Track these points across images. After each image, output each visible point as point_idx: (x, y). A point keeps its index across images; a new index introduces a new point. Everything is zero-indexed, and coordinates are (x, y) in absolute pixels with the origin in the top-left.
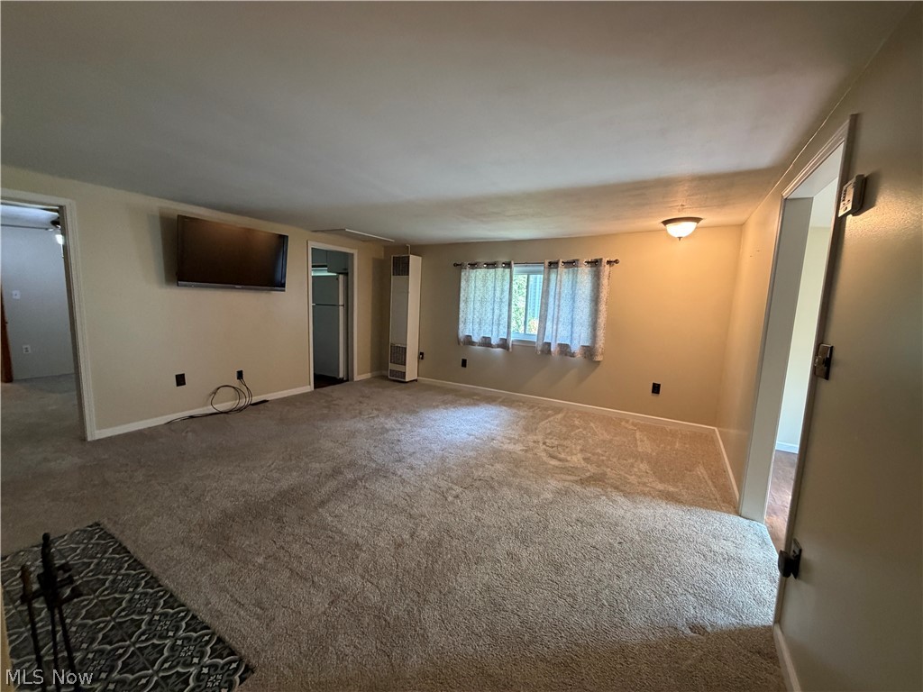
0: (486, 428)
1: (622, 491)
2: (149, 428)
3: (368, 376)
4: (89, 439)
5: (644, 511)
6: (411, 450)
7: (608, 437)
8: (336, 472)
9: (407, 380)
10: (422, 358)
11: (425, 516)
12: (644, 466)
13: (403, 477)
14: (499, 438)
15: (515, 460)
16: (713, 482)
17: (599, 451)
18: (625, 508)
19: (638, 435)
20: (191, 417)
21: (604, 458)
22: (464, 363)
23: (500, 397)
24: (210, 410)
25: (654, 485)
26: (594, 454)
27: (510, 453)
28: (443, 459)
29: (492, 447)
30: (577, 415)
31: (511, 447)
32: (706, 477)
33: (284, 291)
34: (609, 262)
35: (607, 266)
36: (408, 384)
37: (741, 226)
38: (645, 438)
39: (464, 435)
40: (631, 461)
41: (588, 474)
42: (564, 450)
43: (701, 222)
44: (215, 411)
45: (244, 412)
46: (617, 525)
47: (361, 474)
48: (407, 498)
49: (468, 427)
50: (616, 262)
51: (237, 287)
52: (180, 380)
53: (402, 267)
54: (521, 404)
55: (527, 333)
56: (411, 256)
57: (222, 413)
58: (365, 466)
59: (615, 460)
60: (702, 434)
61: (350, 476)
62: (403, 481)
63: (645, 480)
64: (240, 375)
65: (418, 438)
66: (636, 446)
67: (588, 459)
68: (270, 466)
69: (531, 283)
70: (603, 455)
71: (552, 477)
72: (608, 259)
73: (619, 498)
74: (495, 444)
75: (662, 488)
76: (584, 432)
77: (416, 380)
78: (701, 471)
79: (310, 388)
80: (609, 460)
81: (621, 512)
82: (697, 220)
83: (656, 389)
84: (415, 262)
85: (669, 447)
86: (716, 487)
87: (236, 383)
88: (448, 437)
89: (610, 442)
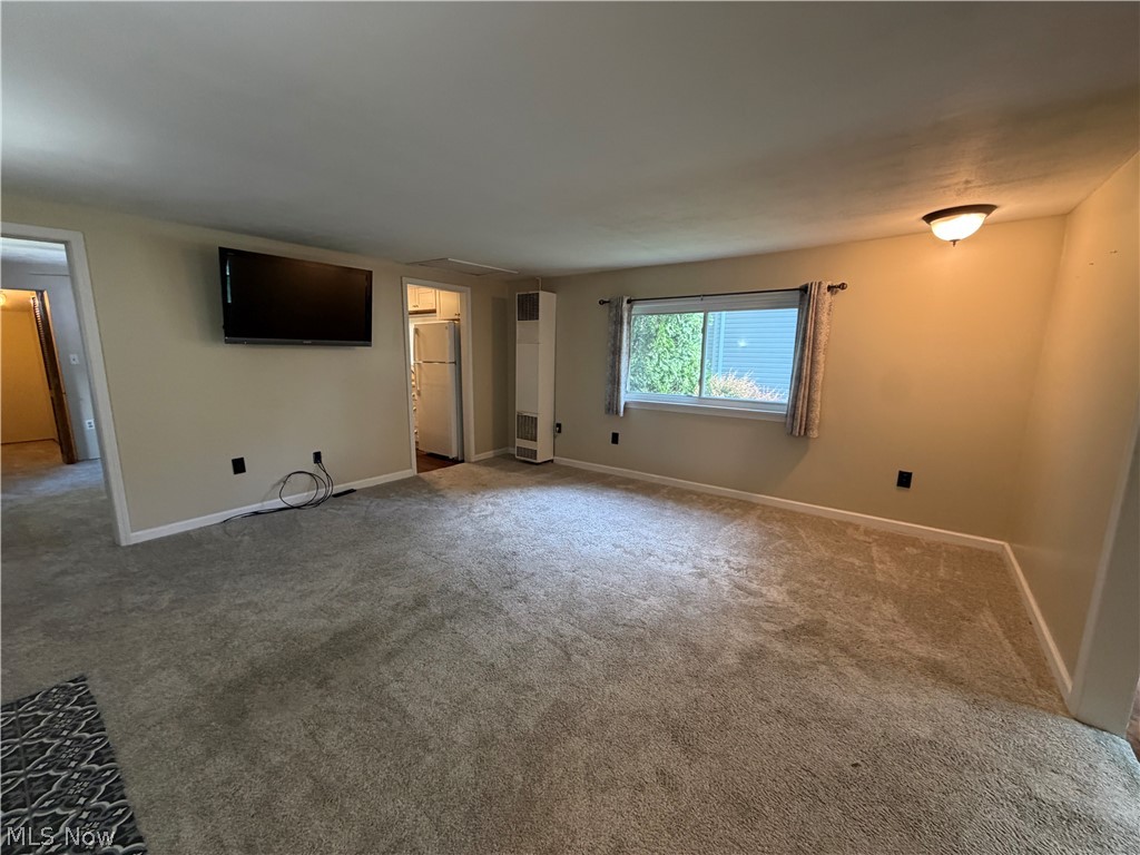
0: (640, 536)
1: (853, 656)
2: (201, 528)
3: (490, 454)
4: (124, 544)
5: (895, 699)
6: (530, 571)
7: (826, 554)
8: (420, 602)
9: (539, 461)
10: (559, 431)
11: (533, 689)
12: (889, 609)
13: (511, 615)
14: (659, 552)
15: (680, 591)
16: (1013, 644)
17: (813, 578)
18: (861, 690)
19: (875, 551)
20: (256, 513)
21: (821, 592)
22: (615, 438)
23: (664, 487)
24: (277, 503)
25: (907, 646)
26: (804, 584)
27: (674, 578)
28: (573, 585)
29: (648, 567)
30: (777, 516)
31: (677, 567)
32: (1000, 633)
33: (370, 346)
34: (830, 288)
35: (828, 294)
36: (540, 467)
37: (1063, 219)
38: (888, 559)
39: (609, 547)
40: (865, 598)
41: (796, 621)
42: (757, 575)
43: (995, 213)
44: (285, 506)
45: (322, 506)
46: (847, 726)
47: (453, 607)
48: (511, 653)
49: (615, 534)
50: (842, 286)
51: (305, 342)
52: (239, 466)
53: (529, 309)
54: (695, 497)
55: (704, 395)
56: (542, 294)
57: (293, 508)
58: (461, 594)
59: (839, 595)
60: (982, 551)
61: (437, 610)
62: (510, 623)
63: (892, 635)
64: (317, 457)
65: (542, 550)
66: (872, 570)
67: (796, 592)
68: (332, 590)
69: (710, 324)
70: (819, 587)
71: (737, 623)
72: (829, 283)
73: (850, 669)
74: (651, 562)
75: (923, 654)
76: (789, 545)
77: (552, 461)
78: (987, 620)
79: (412, 472)
80: (828, 595)
81: (853, 700)
82: (986, 209)
83: (904, 480)
84: (547, 301)
85: (928, 574)
86: (1019, 655)
87: (312, 467)
88: (585, 550)
89: (831, 562)
